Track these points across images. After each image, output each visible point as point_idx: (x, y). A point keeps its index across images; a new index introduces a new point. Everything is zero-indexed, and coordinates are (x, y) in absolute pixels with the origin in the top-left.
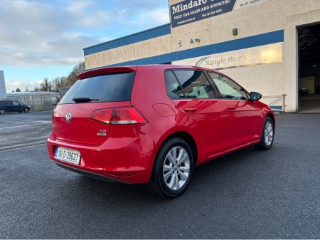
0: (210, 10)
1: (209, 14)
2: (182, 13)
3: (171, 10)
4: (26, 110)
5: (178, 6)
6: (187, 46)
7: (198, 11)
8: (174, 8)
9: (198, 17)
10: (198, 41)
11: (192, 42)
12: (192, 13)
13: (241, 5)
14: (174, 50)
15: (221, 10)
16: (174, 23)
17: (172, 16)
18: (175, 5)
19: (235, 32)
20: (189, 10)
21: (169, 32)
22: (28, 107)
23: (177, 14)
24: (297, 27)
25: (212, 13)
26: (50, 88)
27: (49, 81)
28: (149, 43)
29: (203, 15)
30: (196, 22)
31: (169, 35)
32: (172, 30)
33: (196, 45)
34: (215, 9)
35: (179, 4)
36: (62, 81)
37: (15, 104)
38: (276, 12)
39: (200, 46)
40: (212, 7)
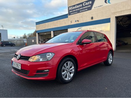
0: (83, 9)
1: (82, 11)
2: (72, 10)
3: (69, 9)
4: (14, 45)
5: (71, 7)
6: (74, 23)
7: (79, 9)
8: (69, 8)
9: (79, 12)
10: (78, 21)
11: (76, 21)
12: (76, 10)
13: (95, 8)
14: (69, 24)
15: (87, 9)
16: (70, 14)
17: (69, 11)
18: (70, 7)
19: (92, 18)
20: (75, 9)
21: (67, 17)
22: (14, 44)
23: (71, 10)
24: (116, 17)
25: (84, 10)
26: (26, 37)
27: (26, 35)
28: (60, 21)
29: (80, 11)
30: (78, 14)
31: (67, 18)
32: (69, 16)
33: (77, 23)
34: (85, 9)
35: (72, 6)
36: (31, 35)
37: (10, 43)
38: (108, 11)
39: (79, 23)
40: (84, 8)
